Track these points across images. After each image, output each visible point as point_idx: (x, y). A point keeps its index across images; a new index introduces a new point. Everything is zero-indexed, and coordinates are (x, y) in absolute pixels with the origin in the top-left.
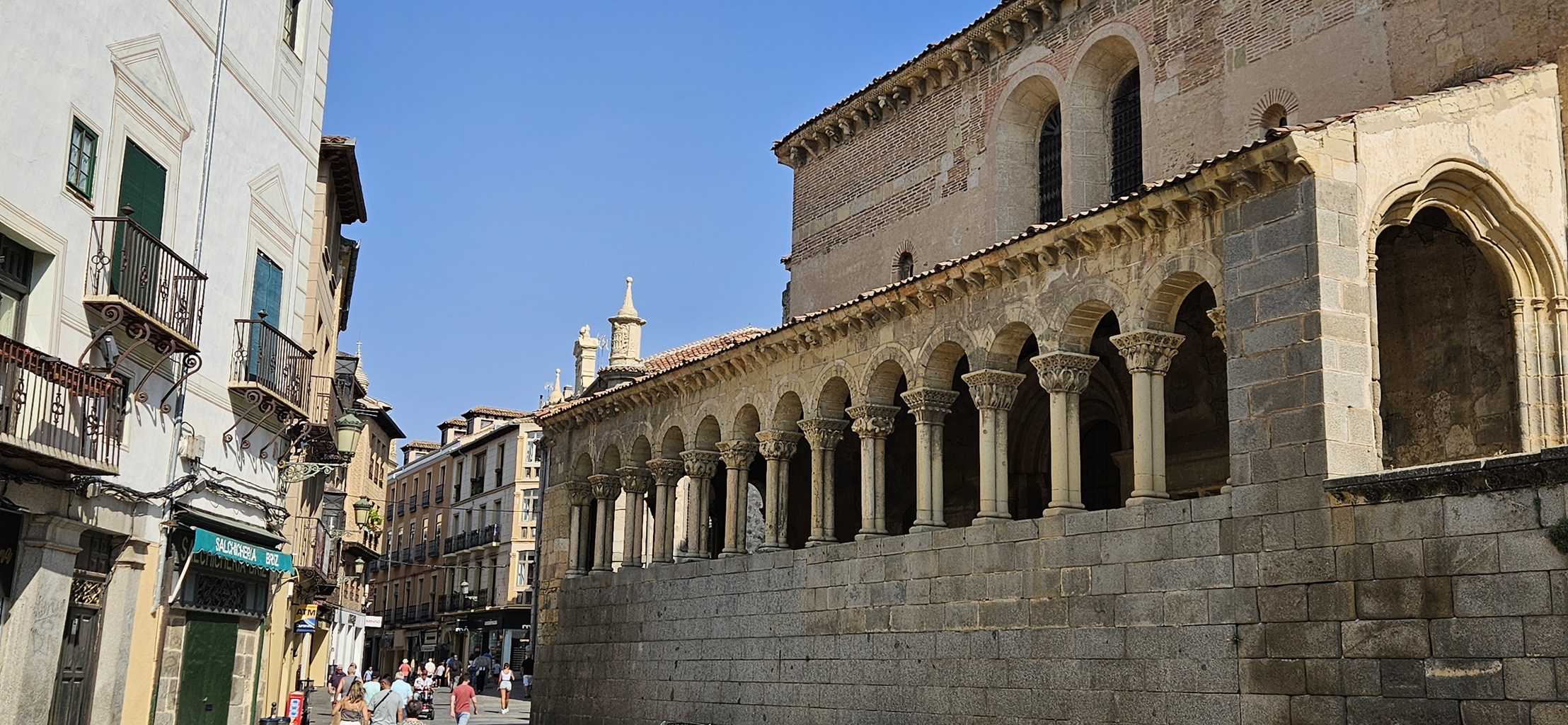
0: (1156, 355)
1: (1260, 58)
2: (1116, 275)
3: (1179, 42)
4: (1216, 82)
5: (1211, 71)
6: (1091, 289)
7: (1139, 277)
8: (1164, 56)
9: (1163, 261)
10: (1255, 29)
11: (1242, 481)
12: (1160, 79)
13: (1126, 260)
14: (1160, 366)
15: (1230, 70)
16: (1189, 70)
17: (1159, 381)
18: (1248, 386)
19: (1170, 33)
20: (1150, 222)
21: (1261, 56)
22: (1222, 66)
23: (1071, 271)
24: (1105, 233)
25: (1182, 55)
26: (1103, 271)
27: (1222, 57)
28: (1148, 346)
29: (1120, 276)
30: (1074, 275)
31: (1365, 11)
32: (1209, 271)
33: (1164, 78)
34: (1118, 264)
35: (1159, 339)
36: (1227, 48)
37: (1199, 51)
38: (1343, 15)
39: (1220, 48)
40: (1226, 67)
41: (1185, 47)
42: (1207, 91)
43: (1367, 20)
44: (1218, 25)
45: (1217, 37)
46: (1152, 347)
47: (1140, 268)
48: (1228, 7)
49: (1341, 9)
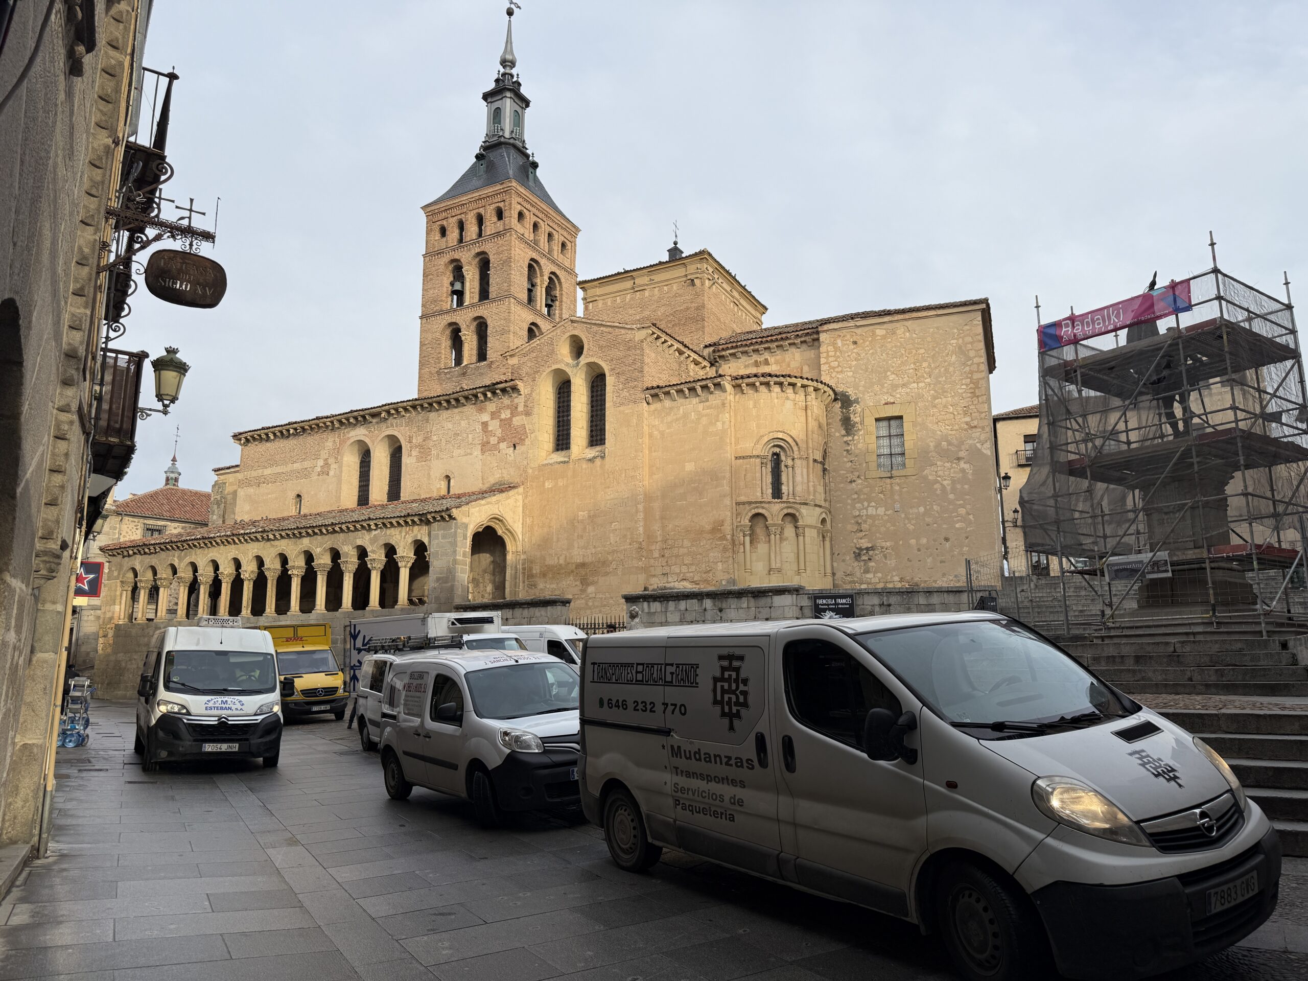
0: (408, 562)
3: (417, 444)
4: (429, 462)
5: (427, 458)
6: (388, 539)
7: (405, 538)
8: (411, 447)
9: (412, 535)
10: (443, 448)
11: (431, 603)
12: (409, 454)
13: (400, 532)
14: (409, 565)
15: (434, 460)
16: (420, 455)
17: (408, 569)
19: (415, 440)
21: (444, 458)
22: (431, 457)
25: (418, 449)
26: (393, 534)
27: (431, 454)
29: (398, 537)
30: (383, 534)
31: (476, 454)
32: (426, 541)
33: (411, 454)
34: (398, 533)
35: (409, 556)
36: (433, 452)
37: (424, 450)
39: (431, 451)
40: (433, 458)
41: (419, 447)
42: (425, 464)
43: (476, 457)
44: (431, 443)
45: (430, 447)
46: (407, 559)
47: (405, 536)
48: (435, 438)
49: (469, 451)
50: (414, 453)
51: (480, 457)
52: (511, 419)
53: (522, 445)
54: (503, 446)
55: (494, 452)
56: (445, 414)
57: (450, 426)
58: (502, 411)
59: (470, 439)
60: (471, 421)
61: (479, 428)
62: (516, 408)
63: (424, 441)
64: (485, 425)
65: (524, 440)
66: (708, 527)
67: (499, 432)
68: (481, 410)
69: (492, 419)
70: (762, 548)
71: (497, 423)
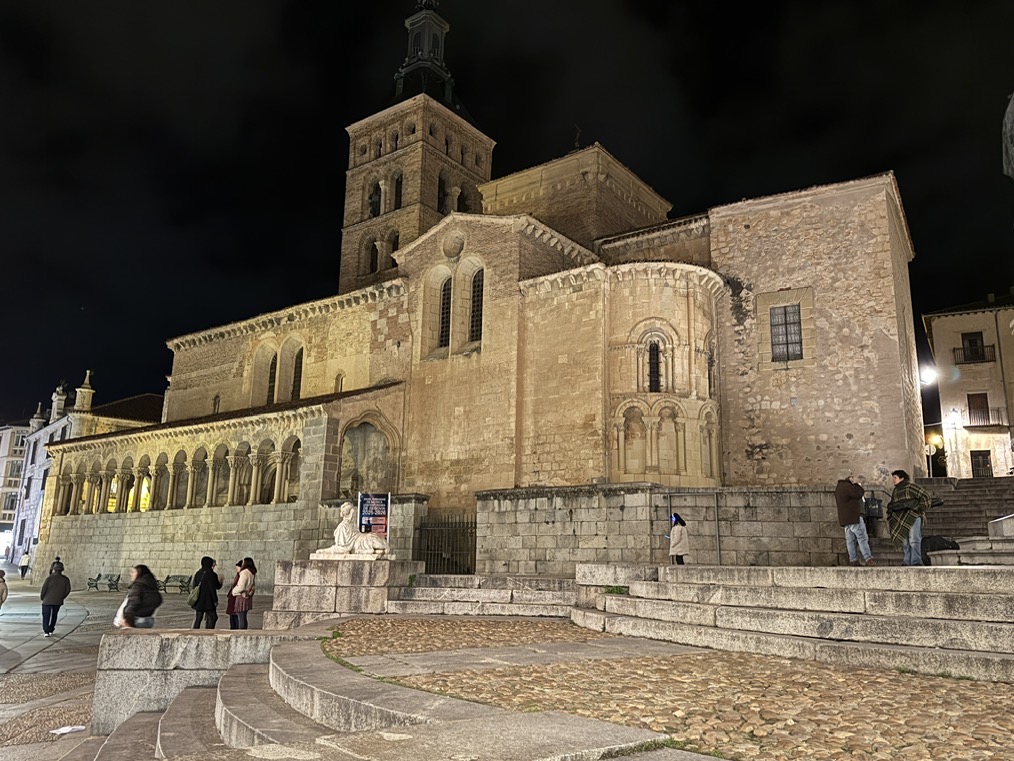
0: (285, 459)
2: (276, 432)
3: (316, 345)
4: (325, 362)
5: (323, 358)
7: (282, 434)
8: (311, 348)
9: (289, 431)
10: (337, 348)
15: (329, 360)
16: (318, 355)
19: (313, 341)
21: (338, 357)
22: (327, 357)
25: (316, 350)
26: (272, 431)
27: (327, 354)
31: (365, 353)
32: (300, 436)
33: (310, 356)
34: (277, 429)
37: (321, 350)
38: (360, 352)
39: (327, 351)
42: (322, 364)
44: (327, 344)
45: (326, 347)
48: (330, 338)
49: (360, 349)
50: (313, 354)
51: (369, 355)
52: (397, 316)
53: (406, 342)
54: (389, 343)
55: (381, 350)
57: (343, 326)
58: (389, 310)
59: (361, 338)
60: (362, 321)
61: (369, 327)
62: (402, 306)
63: (322, 341)
64: (374, 324)
65: (408, 336)
66: (580, 422)
67: (386, 330)
68: (370, 309)
69: (380, 318)
70: (637, 444)
71: (384, 321)
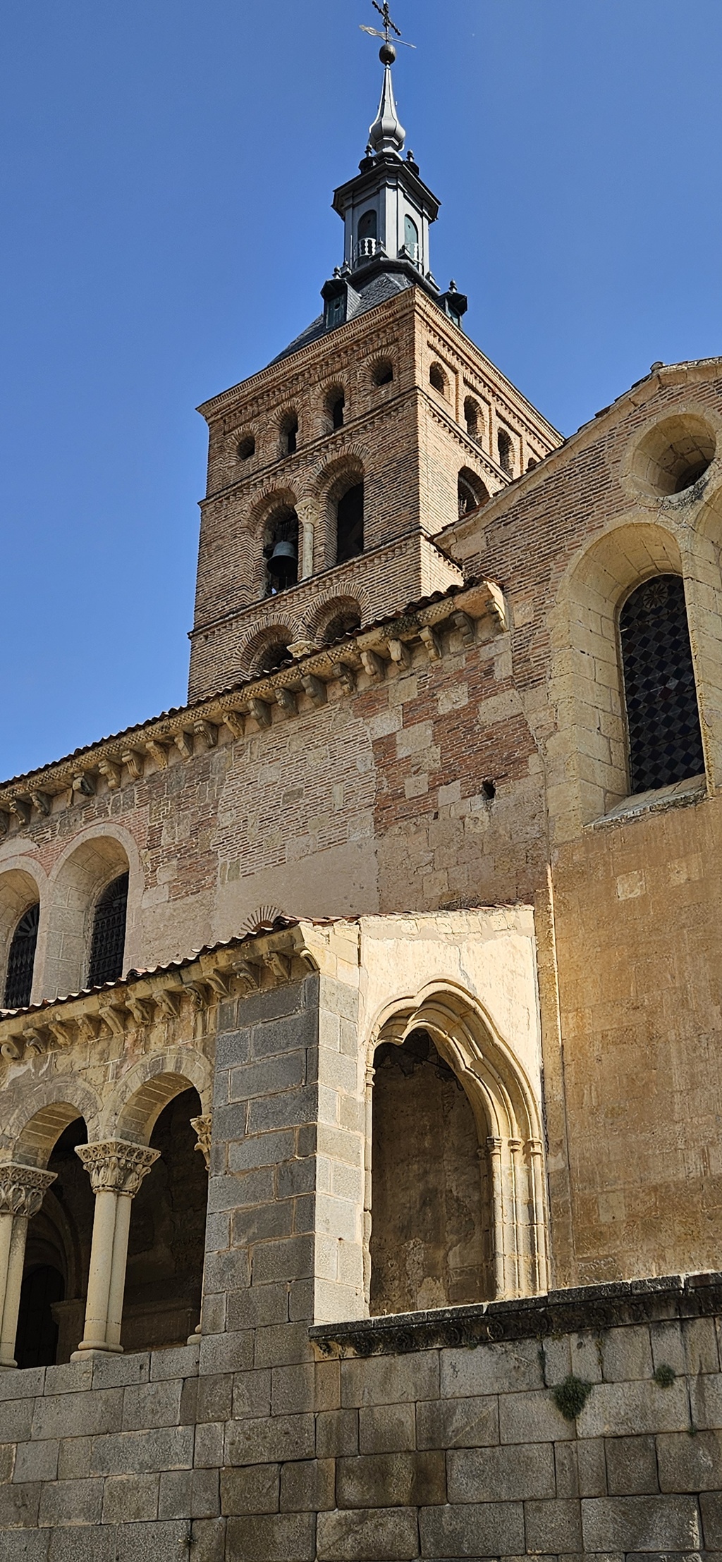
0: (126, 1171)
1: (253, 873)
2: (90, 1073)
3: (173, 849)
4: (207, 892)
5: (203, 882)
6: (60, 1089)
7: (117, 1076)
8: (156, 862)
9: (146, 1060)
10: (251, 844)
11: (215, 1328)
12: (150, 884)
13: (104, 1056)
14: (129, 1186)
15: (222, 883)
16: (180, 878)
17: (126, 1203)
18: (231, 1210)
19: (165, 839)
20: (137, 1014)
21: (254, 871)
22: (215, 877)
23: (37, 1067)
24: (84, 1023)
25: (174, 862)
26: (76, 1068)
27: (215, 868)
28: (119, 1159)
29: (95, 1075)
30: (41, 1072)
31: (358, 838)
32: (197, 1075)
33: (154, 884)
34: (95, 1061)
35: (132, 1151)
36: (221, 860)
37: (193, 860)
38: (336, 839)
39: (214, 859)
40: (218, 879)
41: (178, 855)
42: (197, 902)
43: (360, 846)
44: (214, 837)
45: (212, 848)
46: (123, 1161)
47: (119, 1067)
48: (225, 820)
49: (335, 834)
50: (164, 875)
51: (373, 844)
52: (473, 708)
53: (516, 777)
54: (449, 794)
55: (420, 820)
56: (258, 742)
57: (271, 774)
58: (440, 695)
59: (338, 800)
60: (340, 746)
61: (365, 760)
62: (489, 672)
63: (195, 833)
64: (385, 746)
65: (523, 761)
67: (433, 758)
68: (369, 705)
69: (407, 724)
71: (423, 731)
